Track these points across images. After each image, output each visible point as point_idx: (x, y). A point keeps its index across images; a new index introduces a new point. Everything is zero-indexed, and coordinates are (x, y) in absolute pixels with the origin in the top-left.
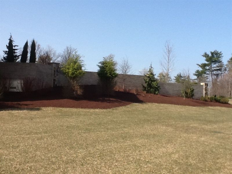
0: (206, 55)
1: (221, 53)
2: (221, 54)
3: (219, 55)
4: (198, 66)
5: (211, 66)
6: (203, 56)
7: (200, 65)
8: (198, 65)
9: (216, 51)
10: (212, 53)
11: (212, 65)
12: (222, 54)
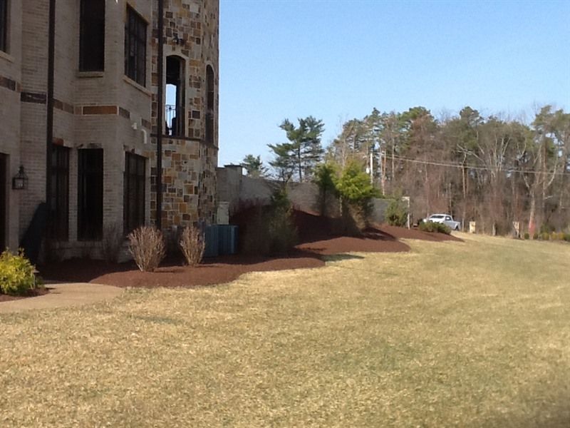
0: (287, 126)
1: (322, 123)
2: (321, 125)
3: (316, 126)
4: (271, 149)
5: (299, 150)
6: (281, 127)
7: (276, 146)
8: (271, 146)
9: (311, 117)
10: (303, 123)
11: (301, 147)
12: (324, 125)
